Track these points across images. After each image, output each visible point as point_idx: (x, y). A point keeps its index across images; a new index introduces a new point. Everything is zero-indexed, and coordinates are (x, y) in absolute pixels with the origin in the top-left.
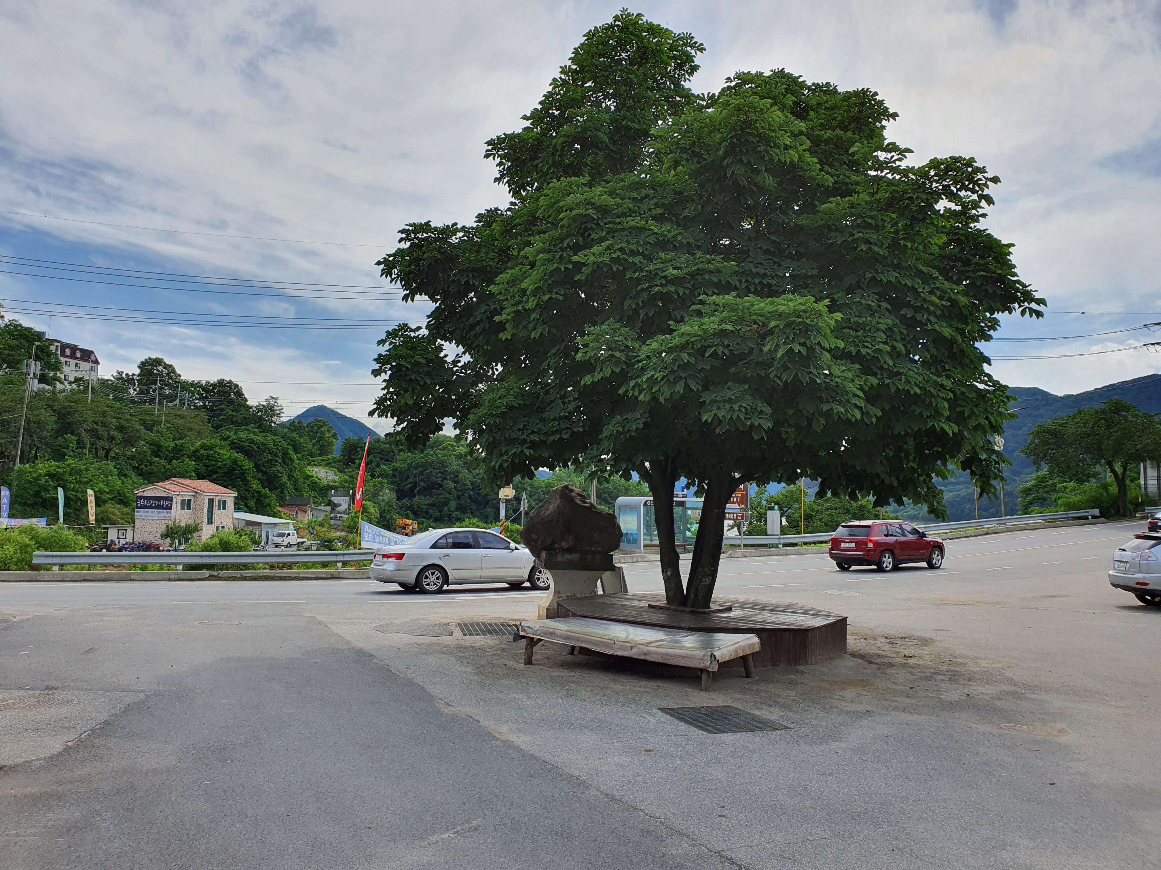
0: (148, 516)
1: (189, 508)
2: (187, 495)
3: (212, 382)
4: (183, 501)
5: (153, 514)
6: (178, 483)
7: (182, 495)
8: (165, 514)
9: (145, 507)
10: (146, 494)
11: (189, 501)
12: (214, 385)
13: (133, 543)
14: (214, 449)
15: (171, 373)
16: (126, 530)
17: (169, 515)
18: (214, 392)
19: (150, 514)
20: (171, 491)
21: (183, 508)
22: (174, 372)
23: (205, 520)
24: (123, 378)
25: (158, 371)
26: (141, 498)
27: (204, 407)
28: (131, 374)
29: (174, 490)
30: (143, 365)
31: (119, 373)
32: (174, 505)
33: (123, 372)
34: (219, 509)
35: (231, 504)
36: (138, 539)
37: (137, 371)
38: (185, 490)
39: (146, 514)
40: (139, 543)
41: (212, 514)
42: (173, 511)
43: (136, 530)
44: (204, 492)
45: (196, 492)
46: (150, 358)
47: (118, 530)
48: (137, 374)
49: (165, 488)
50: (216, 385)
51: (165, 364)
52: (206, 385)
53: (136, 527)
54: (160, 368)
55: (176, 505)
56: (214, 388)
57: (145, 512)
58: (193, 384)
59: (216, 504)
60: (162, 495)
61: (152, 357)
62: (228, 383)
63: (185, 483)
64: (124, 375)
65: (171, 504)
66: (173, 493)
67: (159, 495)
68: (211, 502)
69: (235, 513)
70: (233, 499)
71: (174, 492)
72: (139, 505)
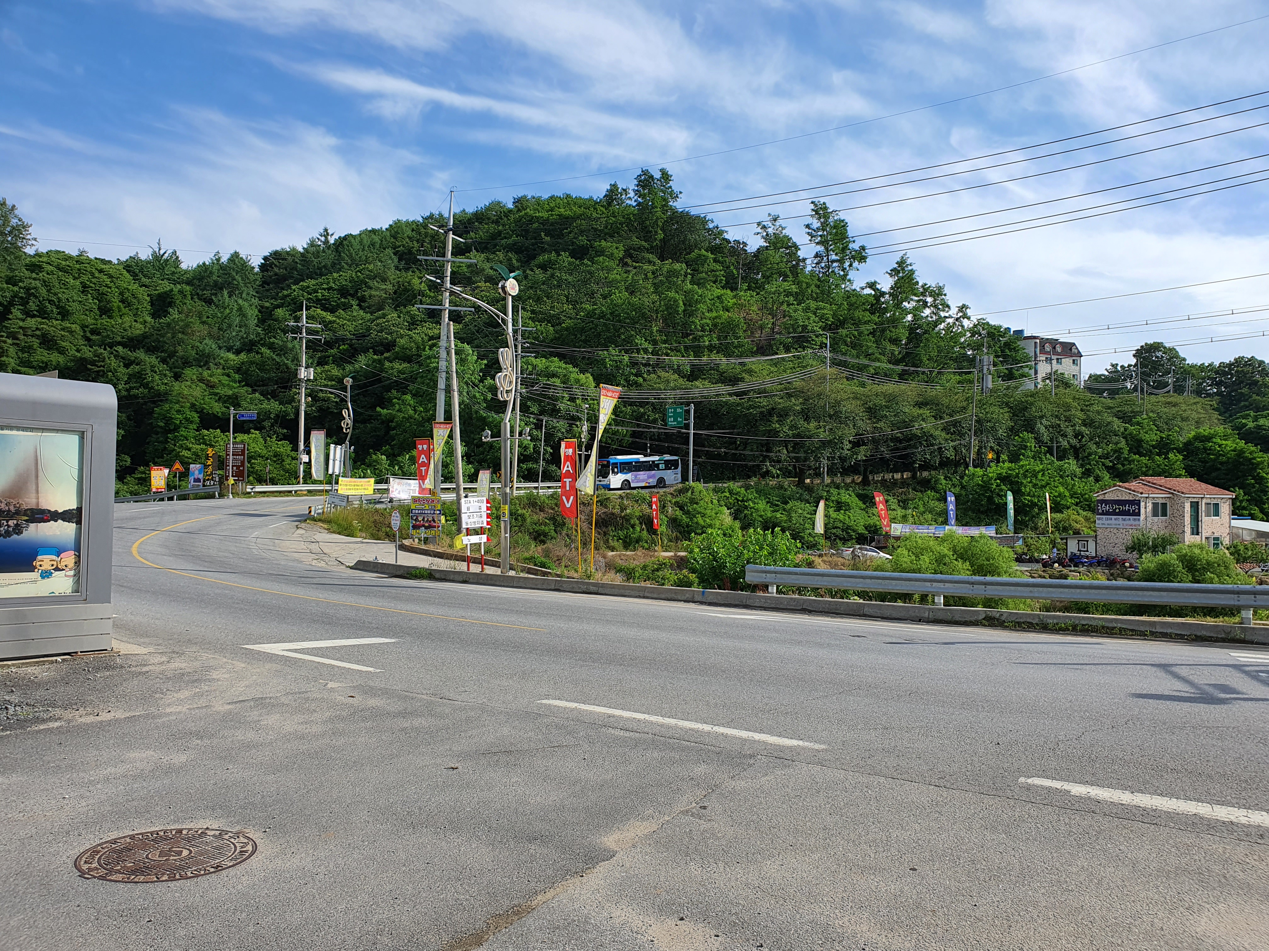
0: (1111, 524)
1: (1164, 514)
2: (1160, 497)
3: (1228, 362)
4: (1155, 505)
5: (1117, 522)
6: (1149, 482)
7: (1154, 498)
8: (1132, 522)
9: (1107, 513)
10: (1107, 497)
11: (1164, 505)
12: (1230, 365)
13: (1096, 557)
14: (1214, 440)
15: (1172, 358)
16: (1087, 541)
17: (1137, 523)
18: (1232, 374)
19: (1113, 522)
20: (1138, 492)
21: (1155, 514)
22: (1177, 356)
23: (1188, 529)
24: (1118, 371)
25: (1157, 357)
26: (1102, 502)
27: (1219, 393)
28: (1126, 366)
29: (1141, 491)
30: (1138, 354)
31: (1113, 365)
32: (1142, 510)
33: (1117, 365)
34: (1208, 515)
35: (1225, 508)
36: (1102, 553)
37: (1133, 361)
38: (1157, 491)
39: (1109, 522)
40: (1102, 557)
41: (1198, 521)
42: (1142, 517)
43: (1098, 541)
44: (1182, 493)
45: (1172, 493)
46: (1146, 344)
47: (1079, 541)
48: (1133, 364)
49: (1130, 490)
50: (1233, 364)
51: (1165, 348)
52: (1220, 366)
53: (1098, 538)
54: (1159, 354)
55: (1146, 508)
56: (1230, 369)
57: (1107, 519)
58: (1202, 368)
59: (1203, 507)
60: (1127, 498)
61: (1149, 343)
62: (1250, 360)
63: (1158, 482)
64: (1119, 368)
65: (1139, 509)
66: (1140, 495)
67: (1123, 499)
68: (1195, 506)
69: (1232, 521)
70: (1229, 502)
71: (1142, 493)
72: (1100, 511)
